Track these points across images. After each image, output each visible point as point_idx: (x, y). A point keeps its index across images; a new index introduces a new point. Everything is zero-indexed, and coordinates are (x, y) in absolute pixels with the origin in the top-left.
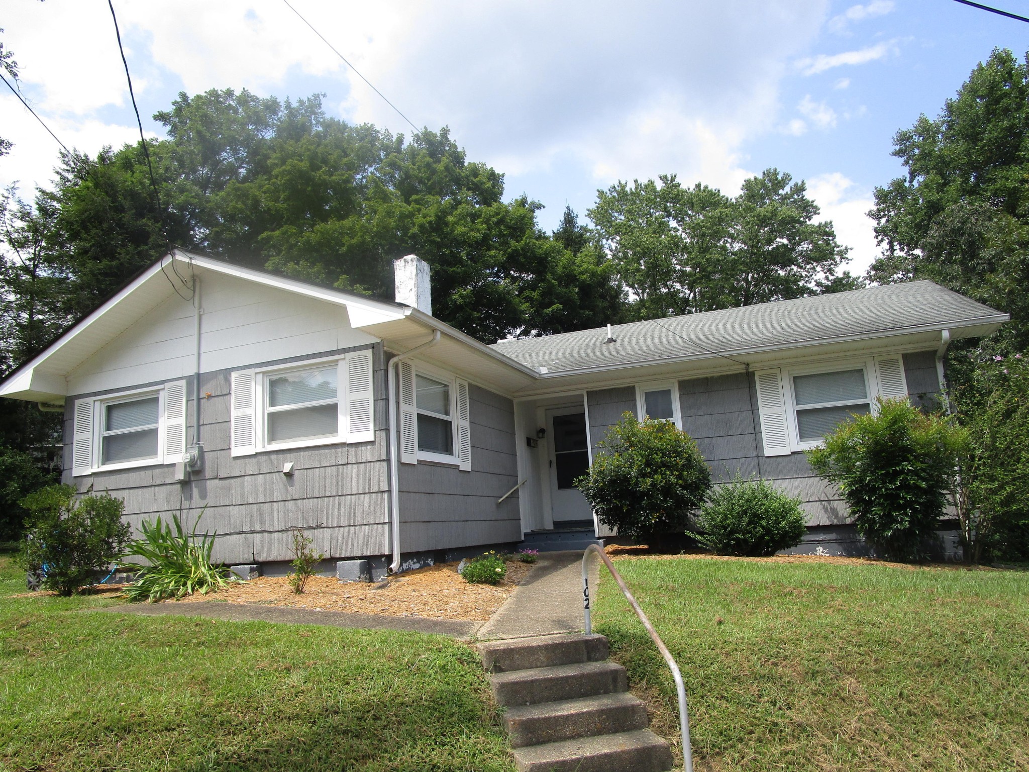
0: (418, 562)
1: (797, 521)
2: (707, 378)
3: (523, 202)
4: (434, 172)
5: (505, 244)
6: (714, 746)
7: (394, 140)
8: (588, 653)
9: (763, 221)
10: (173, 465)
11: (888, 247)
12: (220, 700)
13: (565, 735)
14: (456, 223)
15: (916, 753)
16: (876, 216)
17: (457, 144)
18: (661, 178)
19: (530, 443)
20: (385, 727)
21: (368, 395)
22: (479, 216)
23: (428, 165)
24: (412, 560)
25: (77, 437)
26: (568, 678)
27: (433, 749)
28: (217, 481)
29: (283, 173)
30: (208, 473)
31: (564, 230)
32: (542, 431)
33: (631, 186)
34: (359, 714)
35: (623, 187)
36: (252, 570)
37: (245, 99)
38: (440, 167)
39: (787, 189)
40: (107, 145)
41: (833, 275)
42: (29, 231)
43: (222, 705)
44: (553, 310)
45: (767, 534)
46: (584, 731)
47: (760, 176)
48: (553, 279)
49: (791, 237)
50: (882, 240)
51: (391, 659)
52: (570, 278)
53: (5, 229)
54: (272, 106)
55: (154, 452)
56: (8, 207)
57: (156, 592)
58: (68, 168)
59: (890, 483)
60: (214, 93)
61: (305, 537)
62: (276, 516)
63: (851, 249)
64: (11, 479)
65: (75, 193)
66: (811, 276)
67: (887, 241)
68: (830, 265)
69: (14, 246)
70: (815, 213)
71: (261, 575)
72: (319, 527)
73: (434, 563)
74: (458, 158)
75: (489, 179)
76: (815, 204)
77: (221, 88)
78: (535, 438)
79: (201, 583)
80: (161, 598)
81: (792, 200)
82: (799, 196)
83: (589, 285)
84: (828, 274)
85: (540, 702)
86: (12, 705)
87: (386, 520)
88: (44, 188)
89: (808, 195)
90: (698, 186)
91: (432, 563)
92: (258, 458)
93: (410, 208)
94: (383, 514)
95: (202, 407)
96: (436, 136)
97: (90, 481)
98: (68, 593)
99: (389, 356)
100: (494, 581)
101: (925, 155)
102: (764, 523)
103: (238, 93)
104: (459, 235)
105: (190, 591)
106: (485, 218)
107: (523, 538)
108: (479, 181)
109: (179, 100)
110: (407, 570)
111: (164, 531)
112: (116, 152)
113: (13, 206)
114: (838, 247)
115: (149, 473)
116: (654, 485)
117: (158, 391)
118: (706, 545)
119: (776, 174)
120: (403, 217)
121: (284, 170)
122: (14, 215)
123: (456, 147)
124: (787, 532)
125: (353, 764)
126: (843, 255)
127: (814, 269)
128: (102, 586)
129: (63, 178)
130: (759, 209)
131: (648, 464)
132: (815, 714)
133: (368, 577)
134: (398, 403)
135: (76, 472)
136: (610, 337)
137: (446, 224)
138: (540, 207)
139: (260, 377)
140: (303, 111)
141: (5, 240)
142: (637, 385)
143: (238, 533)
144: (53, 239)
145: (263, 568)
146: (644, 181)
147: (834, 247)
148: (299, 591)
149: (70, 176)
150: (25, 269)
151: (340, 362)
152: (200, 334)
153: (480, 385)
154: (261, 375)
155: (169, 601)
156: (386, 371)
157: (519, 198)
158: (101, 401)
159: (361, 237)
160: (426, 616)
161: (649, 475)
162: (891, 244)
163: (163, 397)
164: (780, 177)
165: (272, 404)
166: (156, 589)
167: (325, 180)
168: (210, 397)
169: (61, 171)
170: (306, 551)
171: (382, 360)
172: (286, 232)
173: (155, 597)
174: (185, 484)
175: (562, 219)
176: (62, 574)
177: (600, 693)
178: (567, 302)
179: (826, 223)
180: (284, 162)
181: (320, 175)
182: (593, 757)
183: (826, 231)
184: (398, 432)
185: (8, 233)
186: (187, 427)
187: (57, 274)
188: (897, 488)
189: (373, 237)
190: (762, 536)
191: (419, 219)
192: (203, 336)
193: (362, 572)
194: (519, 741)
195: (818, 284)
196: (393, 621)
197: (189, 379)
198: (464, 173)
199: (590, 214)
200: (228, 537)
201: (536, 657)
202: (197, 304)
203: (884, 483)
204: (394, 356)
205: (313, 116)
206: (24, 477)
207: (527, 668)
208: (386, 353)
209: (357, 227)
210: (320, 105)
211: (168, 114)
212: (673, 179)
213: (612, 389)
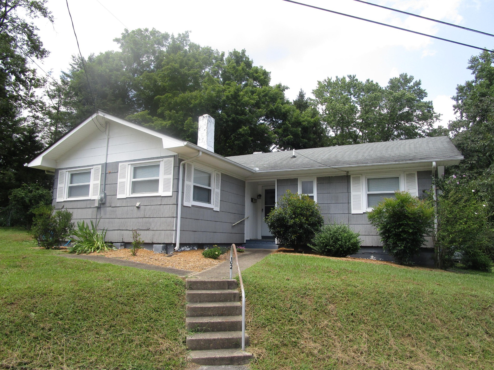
0: (189, 247)
1: (355, 243)
2: (329, 177)
3: (279, 86)
4: (237, 70)
5: (268, 106)
6: (263, 324)
7: (220, 54)
8: (228, 286)
9: (397, 100)
10: (95, 200)
11: (460, 115)
12: (80, 288)
13: (208, 314)
14: (244, 95)
15: (348, 336)
16: (456, 99)
17: (249, 57)
18: (348, 76)
19: (253, 200)
20: (137, 303)
21: (171, 176)
22: (256, 93)
23: (234, 67)
24: (186, 247)
25: (59, 186)
26: (215, 294)
27: (153, 313)
28: (110, 208)
29: (167, 69)
30: (107, 204)
31: (299, 100)
32: (260, 196)
33: (334, 80)
34: (129, 298)
35: (329, 80)
36: (121, 246)
37: (154, 33)
38: (240, 68)
39: (412, 84)
40: (92, 53)
41: (432, 127)
42: (56, 91)
43: (80, 290)
44: (288, 138)
45: (341, 248)
46: (216, 314)
47: (398, 77)
48: (289, 124)
49: (411, 107)
50: (457, 111)
51: (148, 280)
52: (298, 123)
53: (47, 90)
54: (166, 37)
55: (87, 194)
56: (48, 80)
57: (79, 250)
58: (75, 63)
59: (398, 229)
60: (140, 31)
61: (137, 233)
62: (132, 224)
63: (442, 115)
64: (41, 200)
65: (77, 75)
66: (422, 127)
67: (460, 112)
68: (430, 123)
69: (50, 98)
70: (425, 96)
71: (125, 248)
72: (148, 230)
73: (197, 249)
74: (249, 64)
75: (263, 75)
76: (425, 91)
77: (143, 28)
78: (256, 199)
79: (98, 248)
80: (81, 253)
81: (414, 89)
82: (417, 87)
83: (307, 127)
84: (429, 126)
85: (203, 302)
86: (9, 283)
87: (174, 229)
88: (64, 71)
89: (422, 87)
90: (368, 80)
91: (196, 249)
92: (127, 200)
93: (223, 87)
94: (173, 226)
95: (107, 177)
96: (239, 53)
97: (63, 204)
98: (48, 248)
99: (181, 160)
100: (215, 257)
101: (482, 70)
102: (340, 243)
103: (150, 30)
104: (245, 101)
105: (92, 251)
106: (258, 93)
107: (245, 242)
108: (258, 76)
109: (124, 32)
110: (183, 250)
111: (85, 226)
112: (96, 56)
113: (50, 80)
114: (435, 113)
115: (85, 202)
116: (294, 223)
117: (91, 169)
118: (316, 251)
119: (406, 75)
120: (219, 92)
121: (168, 68)
122: (51, 84)
123: (249, 59)
124: (350, 248)
125: (121, 314)
126: (437, 117)
127: (423, 123)
128: (61, 247)
129: (73, 67)
130: (394, 94)
131: (294, 213)
132: (311, 317)
133: (166, 252)
134: (183, 180)
135: (58, 200)
136: (294, 155)
137: (239, 96)
138: (287, 88)
139: (130, 166)
140: (180, 39)
141: (46, 95)
142: (299, 178)
143: (118, 230)
144: (67, 95)
145: (126, 245)
146: (340, 77)
147: (433, 114)
148: (134, 254)
149: (76, 66)
150: (54, 108)
151: (161, 162)
152: (108, 146)
153: (227, 174)
154: (130, 165)
155: (84, 254)
156: (179, 167)
157: (278, 84)
158: (69, 171)
159: (200, 100)
160: (177, 268)
161: (294, 218)
162: (461, 114)
163: (92, 171)
164: (408, 77)
165: (134, 178)
166: (80, 249)
167: (186, 73)
168: (110, 173)
169: (72, 64)
170: (138, 239)
171: (177, 162)
172: (167, 96)
173: (78, 252)
174: (98, 208)
175: (298, 95)
176: (47, 241)
177: (228, 301)
178: (295, 135)
179: (429, 102)
180: (168, 64)
181: (184, 70)
182: (214, 322)
183: (429, 106)
184: (183, 193)
185: (48, 92)
186: (101, 185)
187: (69, 111)
188: (400, 232)
189: (205, 101)
190: (339, 249)
191: (226, 93)
192: (109, 147)
193: (163, 249)
194: (189, 315)
195: (424, 132)
196: (163, 268)
197: (102, 165)
198: (251, 71)
199: (314, 92)
200: (114, 231)
201: (207, 285)
202: (107, 134)
203: (395, 229)
204: (183, 160)
205: (185, 42)
206: (47, 200)
207: (203, 289)
208: (179, 159)
209: (198, 96)
210: (188, 36)
211: (119, 39)
212: (354, 77)
213: (288, 179)
